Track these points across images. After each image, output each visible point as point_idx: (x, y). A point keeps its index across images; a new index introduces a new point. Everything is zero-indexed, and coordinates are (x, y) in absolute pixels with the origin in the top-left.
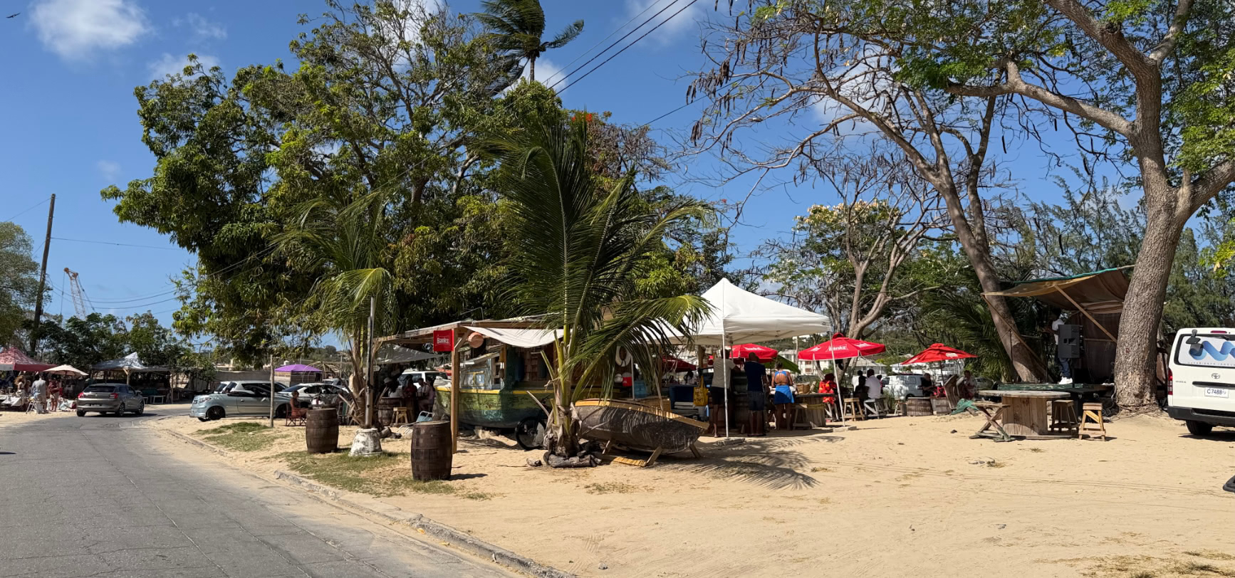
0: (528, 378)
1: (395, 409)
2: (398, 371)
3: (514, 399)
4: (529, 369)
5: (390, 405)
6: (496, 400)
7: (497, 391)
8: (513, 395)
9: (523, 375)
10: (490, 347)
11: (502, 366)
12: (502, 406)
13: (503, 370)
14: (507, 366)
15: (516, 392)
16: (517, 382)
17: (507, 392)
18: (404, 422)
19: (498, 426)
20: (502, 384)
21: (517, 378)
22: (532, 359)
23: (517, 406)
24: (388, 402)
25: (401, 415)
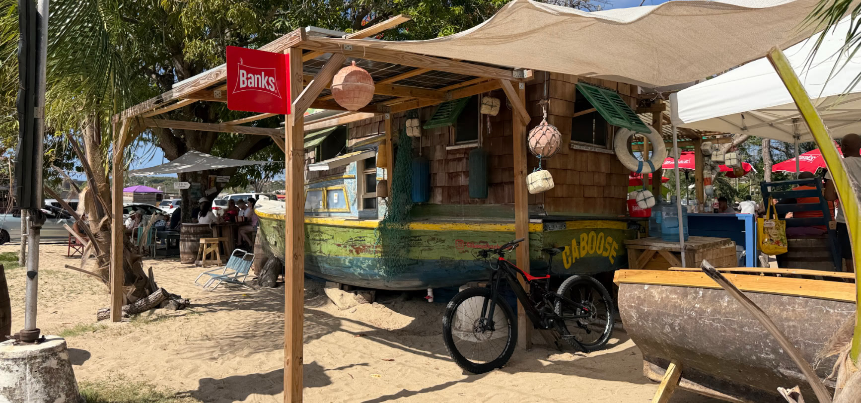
0: (438, 198)
1: (202, 241)
2: (214, 189)
3: (411, 239)
4: (441, 179)
5: (195, 234)
6: (371, 239)
7: (375, 223)
8: (410, 232)
9: (429, 191)
10: (354, 141)
11: (381, 174)
12: (384, 253)
13: (384, 182)
14: (394, 172)
15: (416, 226)
16: (416, 205)
17: (396, 226)
18: (215, 258)
19: (373, 285)
20: (382, 210)
21: (418, 198)
22: (447, 161)
23: (417, 253)
24: (192, 230)
25: (210, 250)
